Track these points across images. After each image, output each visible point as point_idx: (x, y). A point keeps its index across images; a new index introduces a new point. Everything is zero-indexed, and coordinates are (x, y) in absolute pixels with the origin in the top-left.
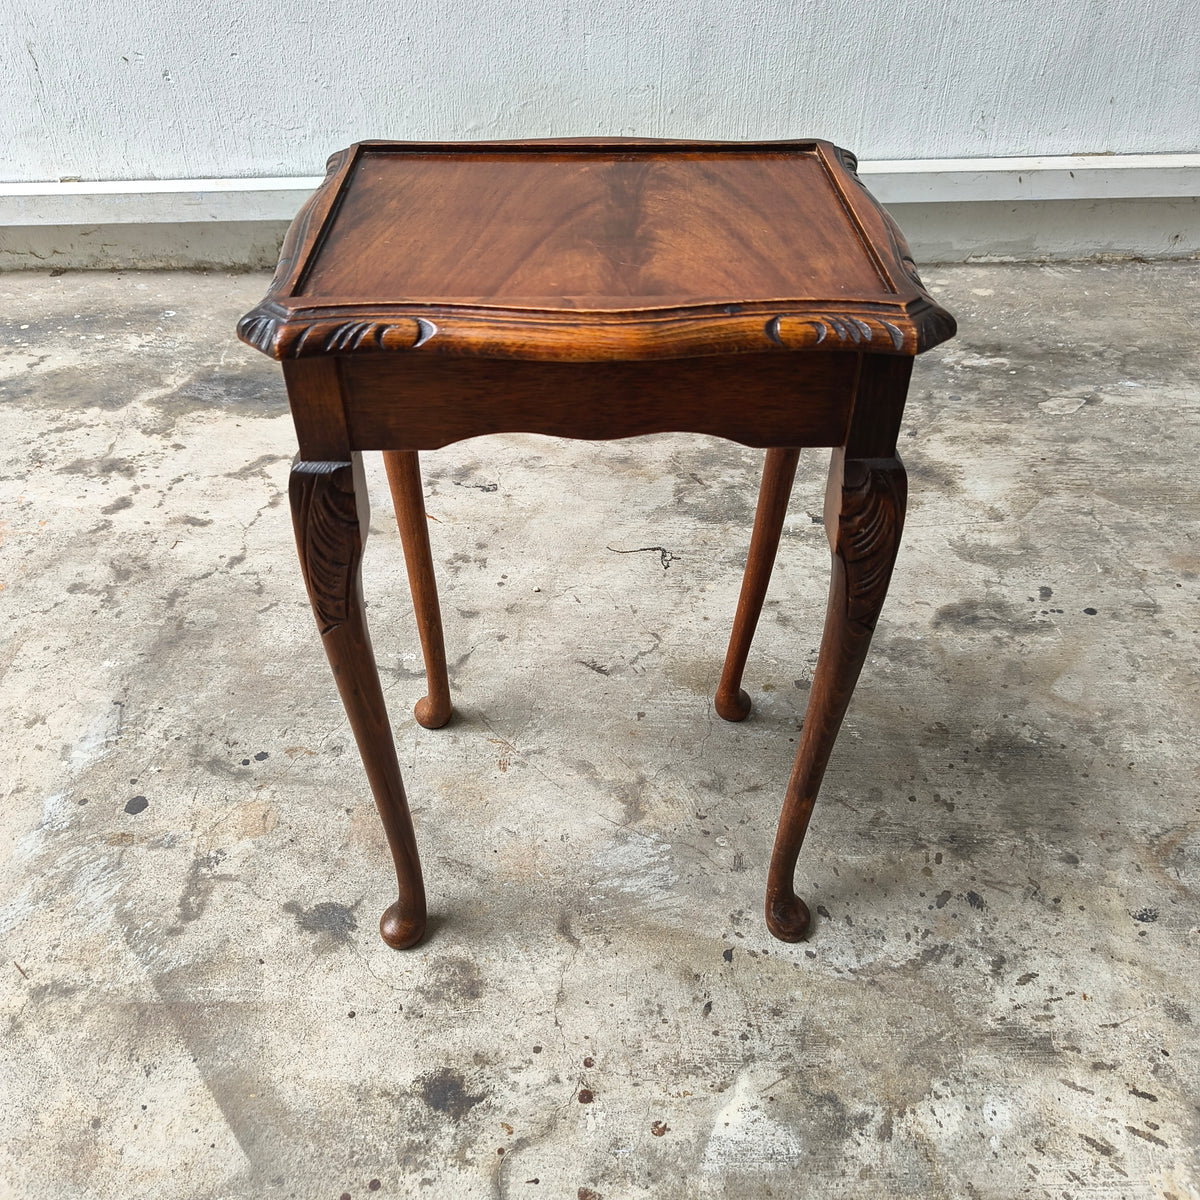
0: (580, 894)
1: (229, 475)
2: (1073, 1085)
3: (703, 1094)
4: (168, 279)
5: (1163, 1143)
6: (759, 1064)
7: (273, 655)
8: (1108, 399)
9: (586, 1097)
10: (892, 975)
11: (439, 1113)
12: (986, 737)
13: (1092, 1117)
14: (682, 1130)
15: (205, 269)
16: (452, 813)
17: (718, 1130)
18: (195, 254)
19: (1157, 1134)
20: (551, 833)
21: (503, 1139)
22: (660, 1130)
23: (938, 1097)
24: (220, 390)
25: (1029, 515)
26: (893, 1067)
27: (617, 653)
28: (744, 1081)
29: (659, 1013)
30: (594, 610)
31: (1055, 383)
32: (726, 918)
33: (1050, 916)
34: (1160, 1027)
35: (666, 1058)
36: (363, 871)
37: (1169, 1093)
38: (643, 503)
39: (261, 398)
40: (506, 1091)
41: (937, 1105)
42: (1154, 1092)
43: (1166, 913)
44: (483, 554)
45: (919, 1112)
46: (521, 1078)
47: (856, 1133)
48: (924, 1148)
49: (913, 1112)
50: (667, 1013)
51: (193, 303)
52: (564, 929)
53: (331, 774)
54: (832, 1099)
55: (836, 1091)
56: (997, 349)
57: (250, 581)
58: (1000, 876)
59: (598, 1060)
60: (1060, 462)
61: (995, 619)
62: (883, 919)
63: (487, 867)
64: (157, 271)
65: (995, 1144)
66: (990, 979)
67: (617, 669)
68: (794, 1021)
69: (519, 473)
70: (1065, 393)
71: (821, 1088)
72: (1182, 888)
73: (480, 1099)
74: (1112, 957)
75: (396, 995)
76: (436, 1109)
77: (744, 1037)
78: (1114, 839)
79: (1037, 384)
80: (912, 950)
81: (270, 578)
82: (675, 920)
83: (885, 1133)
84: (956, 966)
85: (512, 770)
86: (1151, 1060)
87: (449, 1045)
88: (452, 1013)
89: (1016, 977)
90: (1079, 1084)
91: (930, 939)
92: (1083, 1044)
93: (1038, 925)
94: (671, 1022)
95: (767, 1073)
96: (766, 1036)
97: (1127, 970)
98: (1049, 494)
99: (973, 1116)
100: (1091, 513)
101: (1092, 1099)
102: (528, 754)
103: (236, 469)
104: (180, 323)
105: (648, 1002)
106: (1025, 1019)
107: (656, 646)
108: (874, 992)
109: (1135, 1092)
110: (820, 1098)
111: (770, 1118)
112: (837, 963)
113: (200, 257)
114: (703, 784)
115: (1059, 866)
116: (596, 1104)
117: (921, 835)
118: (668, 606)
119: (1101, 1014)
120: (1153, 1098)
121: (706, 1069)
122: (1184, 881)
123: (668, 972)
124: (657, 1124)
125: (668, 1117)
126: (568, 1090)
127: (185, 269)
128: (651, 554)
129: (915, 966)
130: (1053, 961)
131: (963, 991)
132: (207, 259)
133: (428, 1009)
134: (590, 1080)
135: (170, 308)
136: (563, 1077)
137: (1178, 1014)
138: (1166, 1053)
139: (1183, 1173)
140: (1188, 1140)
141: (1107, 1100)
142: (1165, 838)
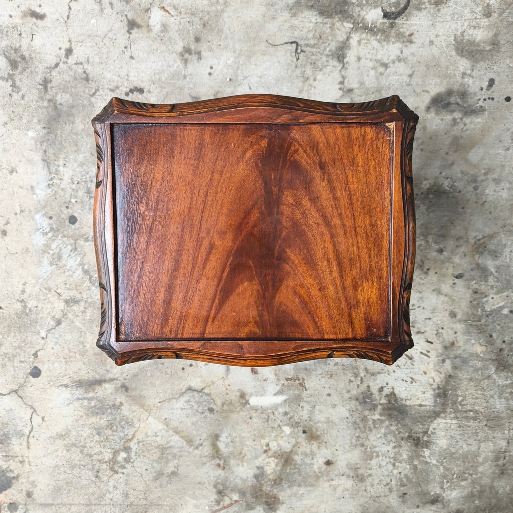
5: (429, 357)
12: (428, 186)
19: (428, 354)
33: (423, 276)
34: (445, 319)
37: (438, 341)
42: (433, 341)
43: (467, 276)
44: (199, 46)
57: (80, 70)
61: (458, 104)
72: (478, 265)
74: (439, 292)
78: (461, 241)
81: (90, 67)
86: (437, 331)
97: (442, 298)
109: (428, 341)
115: (434, 254)
119: (427, 314)
120: (432, 343)
122: (480, 261)
128: (290, 47)
137: (453, 315)
138: (442, 328)
139: (431, 366)
140: (437, 356)
141: (417, 343)
142: (482, 241)
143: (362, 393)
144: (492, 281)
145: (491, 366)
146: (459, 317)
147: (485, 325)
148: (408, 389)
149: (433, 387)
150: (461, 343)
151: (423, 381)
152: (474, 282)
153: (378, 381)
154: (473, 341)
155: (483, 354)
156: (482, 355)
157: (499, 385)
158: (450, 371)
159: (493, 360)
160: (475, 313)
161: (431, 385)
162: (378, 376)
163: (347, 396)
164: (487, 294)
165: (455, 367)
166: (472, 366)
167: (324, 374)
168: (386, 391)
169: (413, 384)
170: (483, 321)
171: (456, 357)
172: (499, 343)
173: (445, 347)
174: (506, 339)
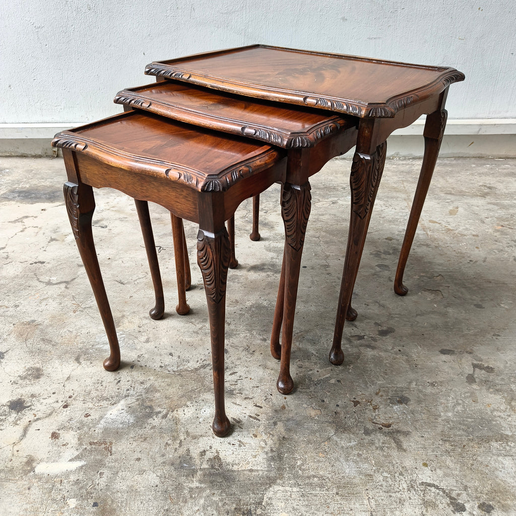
0: (87, 349)
1: (9, 222)
2: (236, 404)
3: (106, 406)
4: (10, 160)
5: (259, 420)
6: (129, 397)
7: (5, 278)
8: (340, 202)
9: (66, 406)
10: (187, 372)
11: (13, 411)
12: (251, 304)
13: (238, 412)
14: (95, 415)
15: (25, 156)
16: (51, 325)
17: (108, 416)
18: (22, 151)
19: (258, 417)
20: (84, 331)
21: (32, 418)
22: (87, 415)
23: (187, 407)
24: (16, 195)
26: (175, 398)
27: (131, 278)
28: (122, 402)
29: (101, 383)
30: (127, 265)
31: (323, 197)
32: (136, 356)
33: (249, 356)
35: (98, 396)
36: (12, 342)
37: (267, 406)
38: (160, 232)
39: (30, 198)
40: (38, 405)
41: (186, 409)
42: (262, 406)
45: (179, 411)
46: (45, 401)
47: (154, 417)
48: (176, 421)
49: (177, 411)
50: (104, 384)
51: (16, 167)
52: (77, 359)
53: (12, 313)
54: (151, 407)
55: (153, 405)
57: (5, 255)
58: (237, 344)
59: (74, 396)
60: (314, 222)
61: (270, 269)
62: (191, 356)
63: (57, 341)
64: (6, 157)
65: (201, 420)
67: (129, 283)
68: (147, 385)
69: (118, 223)
70: (326, 200)
71: (149, 404)
73: (28, 407)
74: (265, 367)
75: (11, 377)
76: (12, 410)
77: (128, 390)
79: (317, 197)
80: (197, 365)
81: (13, 254)
83: (165, 416)
84: (210, 370)
85: (77, 313)
86: (266, 396)
87: (23, 392)
88: (29, 383)
89: (229, 373)
90: (237, 403)
91: (205, 362)
92: (244, 392)
93: (245, 358)
94: (104, 386)
95: (131, 400)
96: (136, 390)
97: (269, 371)
99: (198, 411)
100: (318, 237)
101: (240, 407)
102: (85, 308)
103: (13, 220)
104: (9, 174)
105: (98, 380)
107: (145, 276)
108: (179, 377)
109: (256, 406)
110: (146, 407)
111: (127, 412)
112: (169, 369)
113: (23, 152)
114: (145, 317)
115: (259, 342)
116: (69, 408)
119: (254, 383)
120: (261, 407)
121: (111, 399)
122: (301, 346)
124: (86, 414)
125: (92, 412)
126: (60, 404)
127: (17, 156)
129: (196, 369)
130: (245, 368)
131: (209, 377)
132: (26, 153)
133: (20, 382)
134: (69, 402)
135: (7, 169)
136: (60, 401)
138: (271, 395)
139: (261, 428)
140: (268, 419)
141: (246, 408)
142: (300, 334)
143: (180, 457)
144: (315, 359)
145: (329, 428)
147: (314, 392)
148: (235, 453)
149: (266, 450)
150: (292, 407)
151: (253, 444)
152: (298, 360)
153: (200, 445)
154: (305, 406)
155: (318, 417)
156: (316, 418)
157: (343, 447)
158: (284, 434)
161: (263, 448)
162: (201, 439)
163: (160, 460)
164: (312, 368)
165: (289, 430)
166: (308, 429)
167: (136, 438)
168: (209, 455)
169: (241, 448)
170: (312, 389)
171: (288, 420)
172: (332, 407)
173: (276, 411)
174: (339, 403)
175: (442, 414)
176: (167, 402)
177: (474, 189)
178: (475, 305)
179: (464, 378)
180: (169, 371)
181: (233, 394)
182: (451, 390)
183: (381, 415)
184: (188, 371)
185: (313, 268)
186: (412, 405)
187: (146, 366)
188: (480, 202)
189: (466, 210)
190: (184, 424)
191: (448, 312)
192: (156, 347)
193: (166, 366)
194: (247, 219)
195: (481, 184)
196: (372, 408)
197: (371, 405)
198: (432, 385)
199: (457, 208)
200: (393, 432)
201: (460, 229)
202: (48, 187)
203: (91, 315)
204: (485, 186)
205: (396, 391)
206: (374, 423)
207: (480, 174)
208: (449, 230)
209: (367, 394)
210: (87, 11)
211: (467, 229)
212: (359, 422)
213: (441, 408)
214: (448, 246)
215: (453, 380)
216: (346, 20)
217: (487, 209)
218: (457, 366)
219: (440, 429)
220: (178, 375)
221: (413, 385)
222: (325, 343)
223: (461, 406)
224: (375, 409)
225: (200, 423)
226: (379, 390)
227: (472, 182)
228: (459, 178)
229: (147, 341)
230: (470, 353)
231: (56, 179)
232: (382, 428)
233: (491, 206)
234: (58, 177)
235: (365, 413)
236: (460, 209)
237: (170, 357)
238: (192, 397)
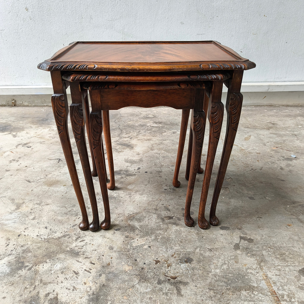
2: (78, 261)
5: (91, 273)
6: (11, 255)
8: (178, 132)
13: (78, 267)
19: (91, 271)
23: (46, 263)
25: (146, 154)
26: (40, 257)
27: (35, 179)
28: (6, 259)
30: (36, 170)
31: (169, 129)
32: (24, 229)
34: (105, 250)
37: (98, 263)
41: (45, 264)
42: (95, 263)
43: (122, 229)
44: (19, 159)
45: (40, 265)
47: (23, 269)
48: (36, 272)
49: (39, 265)
54: (23, 263)
55: (25, 261)
56: (160, 123)
60: (159, 144)
61: (124, 173)
62: (59, 229)
65: (52, 272)
66: (74, 241)
67: (33, 182)
68: (25, 248)
69: (38, 144)
70: (170, 131)
71: (22, 260)
72: (129, 225)
74: (104, 237)
77: (12, 251)
78: (121, 215)
79: (165, 129)
80: (61, 235)
82: (12, 229)
83: (30, 269)
84: (68, 238)
86: (99, 257)
89: (80, 241)
90: (80, 261)
91: (66, 233)
92: (85, 254)
95: (12, 258)
96: (17, 251)
97: (105, 239)
98: (153, 150)
99: (52, 266)
100: (159, 154)
101: (81, 264)
106: (76, 248)
107: (45, 177)
108: (47, 243)
109: (91, 263)
110: (20, 262)
111: (6, 266)
112: (42, 237)
114: (37, 203)
117: (78, 214)
118: (54, 169)
119: (94, 248)
120: (94, 264)
122: (131, 223)
123: (4, 239)
128: (57, 160)
129: (59, 238)
131: (66, 243)
137: (111, 248)
138: (103, 256)
139: (91, 278)
140: (96, 272)
141: (84, 264)
142: (132, 215)
143: (31, 297)
144: (137, 232)
145: (135, 279)
146: (115, 249)
147: (132, 254)
148: (69, 295)
149: (89, 294)
150: (115, 264)
151: (82, 289)
152: (127, 232)
153: (47, 289)
154: (123, 263)
156: (129, 272)
157: (141, 292)
158: (104, 282)
159: (137, 275)
160: (126, 247)
161: (88, 292)
162: (49, 285)
163: (18, 299)
164: (134, 238)
165: (108, 280)
166: (121, 279)
167: (7, 283)
168: (51, 296)
169: (74, 292)
170: (131, 252)
171: (110, 273)
172: (141, 264)
173: (103, 267)
174: (146, 262)
175: (213, 270)
176: (34, 259)
177: (263, 125)
178: (249, 197)
179: (232, 246)
180: (42, 239)
181: (78, 255)
182: (222, 254)
183: (172, 271)
184: (54, 239)
185: (151, 173)
186: (194, 264)
187: (28, 235)
188: (265, 132)
189: (255, 137)
190: (41, 274)
191: (231, 202)
192: (38, 223)
193: (40, 235)
194: (118, 142)
195: (268, 122)
196: (166, 265)
197: (167, 263)
198: (210, 250)
199: (250, 136)
200: (177, 283)
201: (249, 149)
202: (4, 124)
203: (4, 201)
204: (270, 123)
205: (185, 254)
206: (165, 276)
207: (269, 116)
208: (242, 149)
209: (166, 256)
210: (29, 20)
211: (253, 149)
212: (156, 275)
213: (212, 266)
214: (239, 160)
215: (224, 247)
216: (183, 23)
217: (269, 137)
218: (229, 238)
219: (209, 281)
220: (47, 241)
221: (198, 250)
222: (147, 221)
223: (227, 265)
224: (168, 266)
225: (51, 274)
226: (175, 253)
227: (263, 120)
228: (255, 118)
229: (34, 219)
230: (240, 229)
231: (9, 119)
232: (170, 280)
233: (272, 135)
234: (12, 117)
235: (161, 269)
236: (252, 137)
237: (45, 229)
238: (51, 256)
